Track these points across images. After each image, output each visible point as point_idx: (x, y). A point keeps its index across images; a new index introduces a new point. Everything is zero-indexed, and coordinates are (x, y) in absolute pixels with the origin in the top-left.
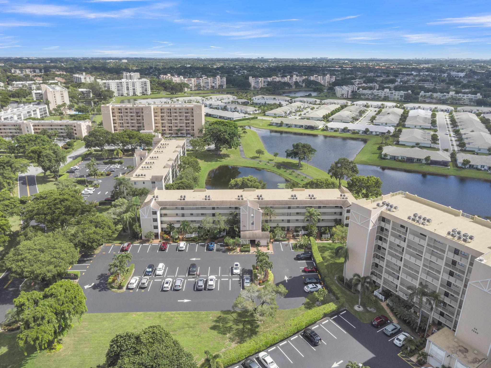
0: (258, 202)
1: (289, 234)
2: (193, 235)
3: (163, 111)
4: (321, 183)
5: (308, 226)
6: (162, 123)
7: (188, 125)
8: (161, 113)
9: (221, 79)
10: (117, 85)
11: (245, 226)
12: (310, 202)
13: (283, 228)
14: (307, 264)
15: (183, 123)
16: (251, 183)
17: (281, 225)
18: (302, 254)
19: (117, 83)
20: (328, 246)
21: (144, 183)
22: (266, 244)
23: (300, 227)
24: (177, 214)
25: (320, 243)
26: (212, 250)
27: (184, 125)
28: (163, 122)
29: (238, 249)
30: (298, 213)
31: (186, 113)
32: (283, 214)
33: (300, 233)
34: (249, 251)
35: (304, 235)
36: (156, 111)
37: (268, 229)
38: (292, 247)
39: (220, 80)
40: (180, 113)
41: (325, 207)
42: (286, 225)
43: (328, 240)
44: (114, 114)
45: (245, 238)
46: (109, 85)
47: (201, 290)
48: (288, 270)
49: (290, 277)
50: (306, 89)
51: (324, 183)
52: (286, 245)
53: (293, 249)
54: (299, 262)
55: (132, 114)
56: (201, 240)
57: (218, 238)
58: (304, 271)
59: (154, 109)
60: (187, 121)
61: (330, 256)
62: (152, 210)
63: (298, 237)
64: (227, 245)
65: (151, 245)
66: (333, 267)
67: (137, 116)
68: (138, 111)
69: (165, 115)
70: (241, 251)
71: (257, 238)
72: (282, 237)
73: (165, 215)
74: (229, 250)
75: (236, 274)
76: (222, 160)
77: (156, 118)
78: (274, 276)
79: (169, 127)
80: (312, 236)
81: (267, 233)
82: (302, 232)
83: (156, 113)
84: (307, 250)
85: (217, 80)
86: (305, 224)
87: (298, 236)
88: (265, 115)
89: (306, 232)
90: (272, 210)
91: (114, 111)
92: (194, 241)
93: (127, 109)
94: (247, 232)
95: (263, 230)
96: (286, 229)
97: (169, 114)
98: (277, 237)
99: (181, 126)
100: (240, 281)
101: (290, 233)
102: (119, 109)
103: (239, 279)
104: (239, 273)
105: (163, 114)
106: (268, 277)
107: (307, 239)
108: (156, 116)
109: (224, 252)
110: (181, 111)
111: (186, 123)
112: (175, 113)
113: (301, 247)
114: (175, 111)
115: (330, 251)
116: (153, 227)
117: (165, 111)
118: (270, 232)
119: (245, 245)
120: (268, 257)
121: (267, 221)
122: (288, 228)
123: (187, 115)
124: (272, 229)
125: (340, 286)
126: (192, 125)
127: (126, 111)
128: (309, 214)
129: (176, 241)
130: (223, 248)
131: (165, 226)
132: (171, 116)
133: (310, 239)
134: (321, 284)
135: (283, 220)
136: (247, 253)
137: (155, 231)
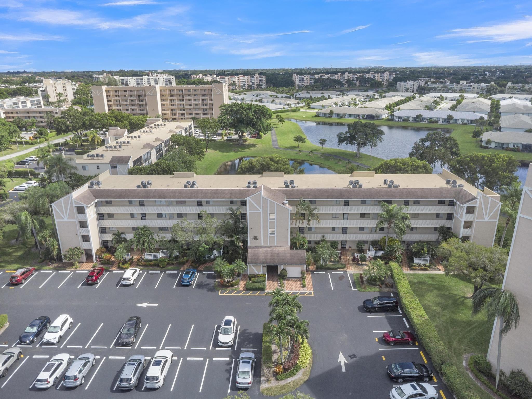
0: (285, 192)
1: (346, 255)
2: (160, 255)
3: (172, 93)
4: (404, 164)
5: (383, 240)
6: (172, 110)
7: (206, 112)
8: (171, 96)
9: (260, 77)
10: (137, 82)
11: (256, 238)
12: (387, 193)
13: (334, 245)
14: (390, 324)
15: (199, 109)
16: (276, 165)
17: (330, 237)
18: (375, 299)
19: (137, 79)
20: (429, 281)
21: (98, 168)
22: (300, 276)
23: (366, 242)
24: (132, 215)
25: (412, 275)
26: (188, 285)
27: (200, 112)
28: (173, 107)
29: (242, 284)
30: (363, 215)
31: (203, 95)
32: (335, 217)
33: (368, 254)
34: (262, 289)
35: (376, 258)
36: (164, 93)
37: (303, 245)
38: (354, 283)
39: (258, 78)
40: (195, 95)
41: (417, 203)
42: (339, 237)
43: (426, 270)
44: (109, 99)
45: (256, 261)
46: (127, 82)
47: (127, 390)
48: (345, 336)
49: (352, 356)
50: (361, 88)
51: (408, 165)
52: (341, 278)
53: (355, 287)
54: (370, 316)
55: (132, 98)
56: (173, 264)
57: (205, 261)
58: (385, 341)
59: (161, 90)
60: (205, 107)
61: (438, 304)
62: (74, 205)
63: (365, 261)
64: (219, 275)
65: (75, 272)
66: (451, 331)
67: (139, 101)
68: (140, 93)
69: (175, 98)
70: (248, 289)
71: (280, 262)
72: (331, 261)
73: (111, 216)
74: (224, 286)
75: (225, 345)
76: (245, 150)
77: (164, 103)
78: (313, 352)
79: (182, 114)
80: (392, 260)
81: (302, 252)
82: (371, 253)
83: (163, 96)
84: (386, 290)
85: (256, 78)
86: (377, 237)
87: (364, 259)
88: (309, 108)
89: (380, 253)
90: (313, 207)
91: (109, 94)
92: (158, 266)
93: (125, 91)
94: (261, 250)
95: (294, 246)
96: (340, 247)
97: (181, 98)
98: (321, 262)
99: (197, 114)
100: (229, 363)
101: (348, 253)
102: (116, 91)
103: (228, 359)
104: (230, 344)
105: (172, 98)
106: (298, 355)
107: (384, 267)
108: (164, 100)
109: (213, 289)
110: (196, 93)
111: (204, 109)
112: (189, 95)
113: (372, 281)
114: (188, 93)
115: (435, 291)
116: (81, 239)
117: (175, 93)
118: (307, 251)
119: (254, 276)
120: (299, 307)
121: (302, 230)
122: (344, 242)
123: (204, 98)
124: (313, 245)
125: (483, 388)
126: (211, 112)
127: (125, 93)
128: (387, 216)
129: (124, 266)
130: (212, 281)
131: (109, 237)
132: (183, 100)
133: (390, 267)
134: (430, 380)
135: (333, 229)
136: (257, 294)
137: (85, 246)
